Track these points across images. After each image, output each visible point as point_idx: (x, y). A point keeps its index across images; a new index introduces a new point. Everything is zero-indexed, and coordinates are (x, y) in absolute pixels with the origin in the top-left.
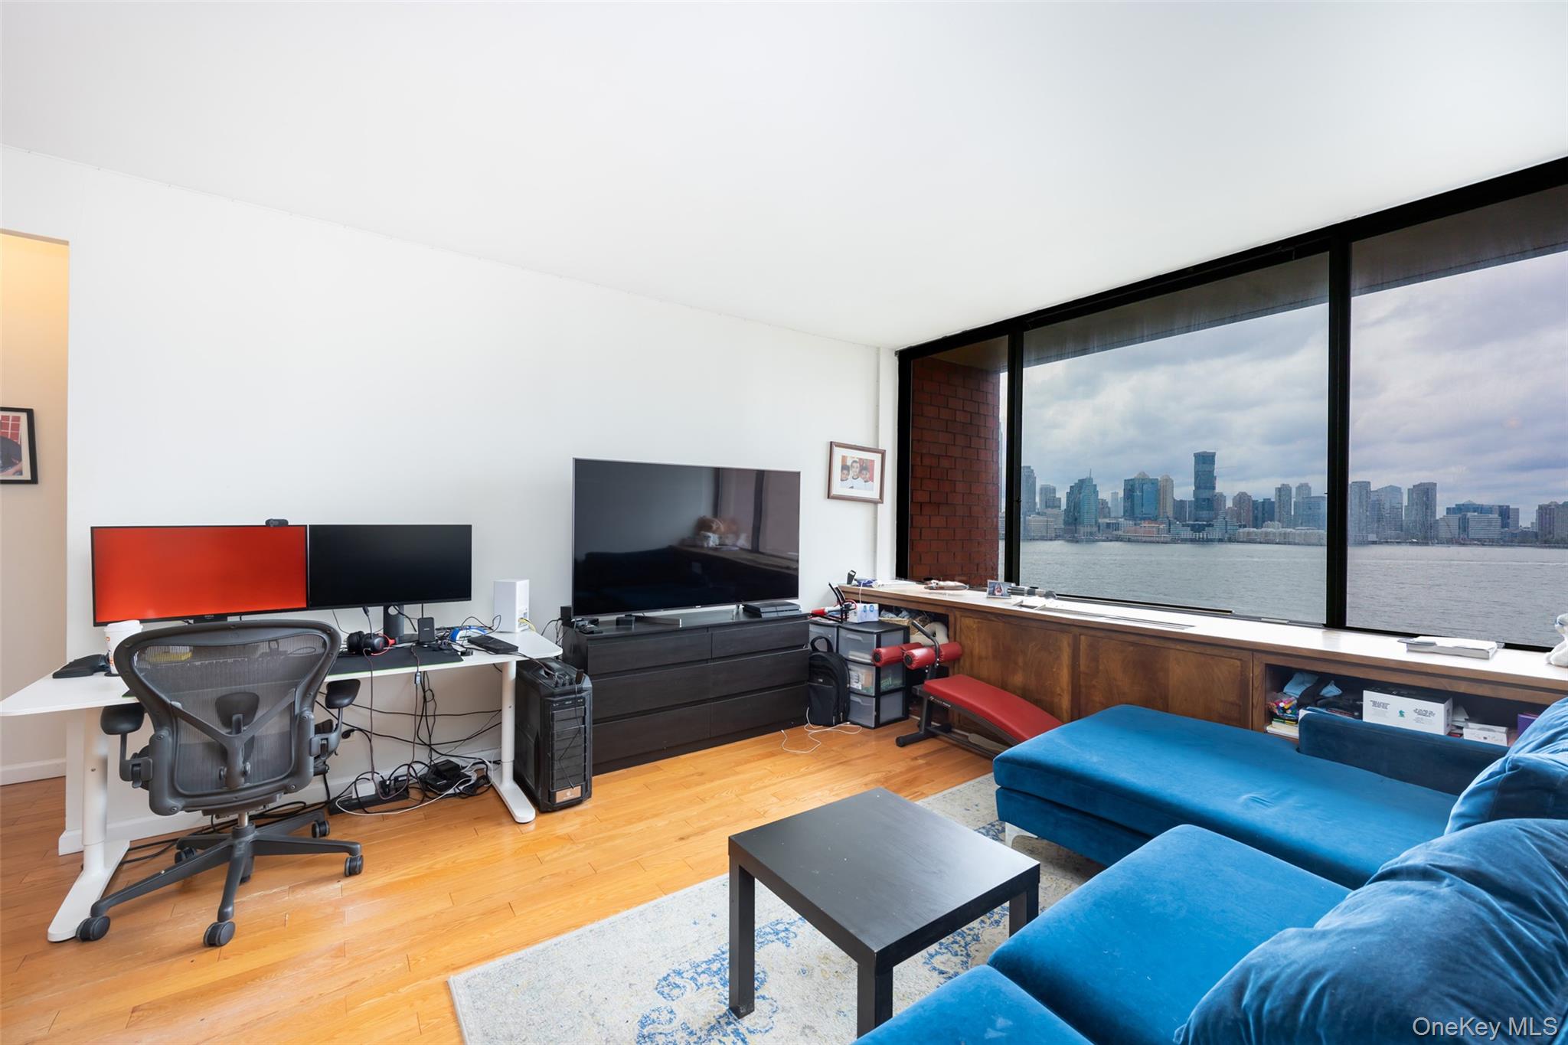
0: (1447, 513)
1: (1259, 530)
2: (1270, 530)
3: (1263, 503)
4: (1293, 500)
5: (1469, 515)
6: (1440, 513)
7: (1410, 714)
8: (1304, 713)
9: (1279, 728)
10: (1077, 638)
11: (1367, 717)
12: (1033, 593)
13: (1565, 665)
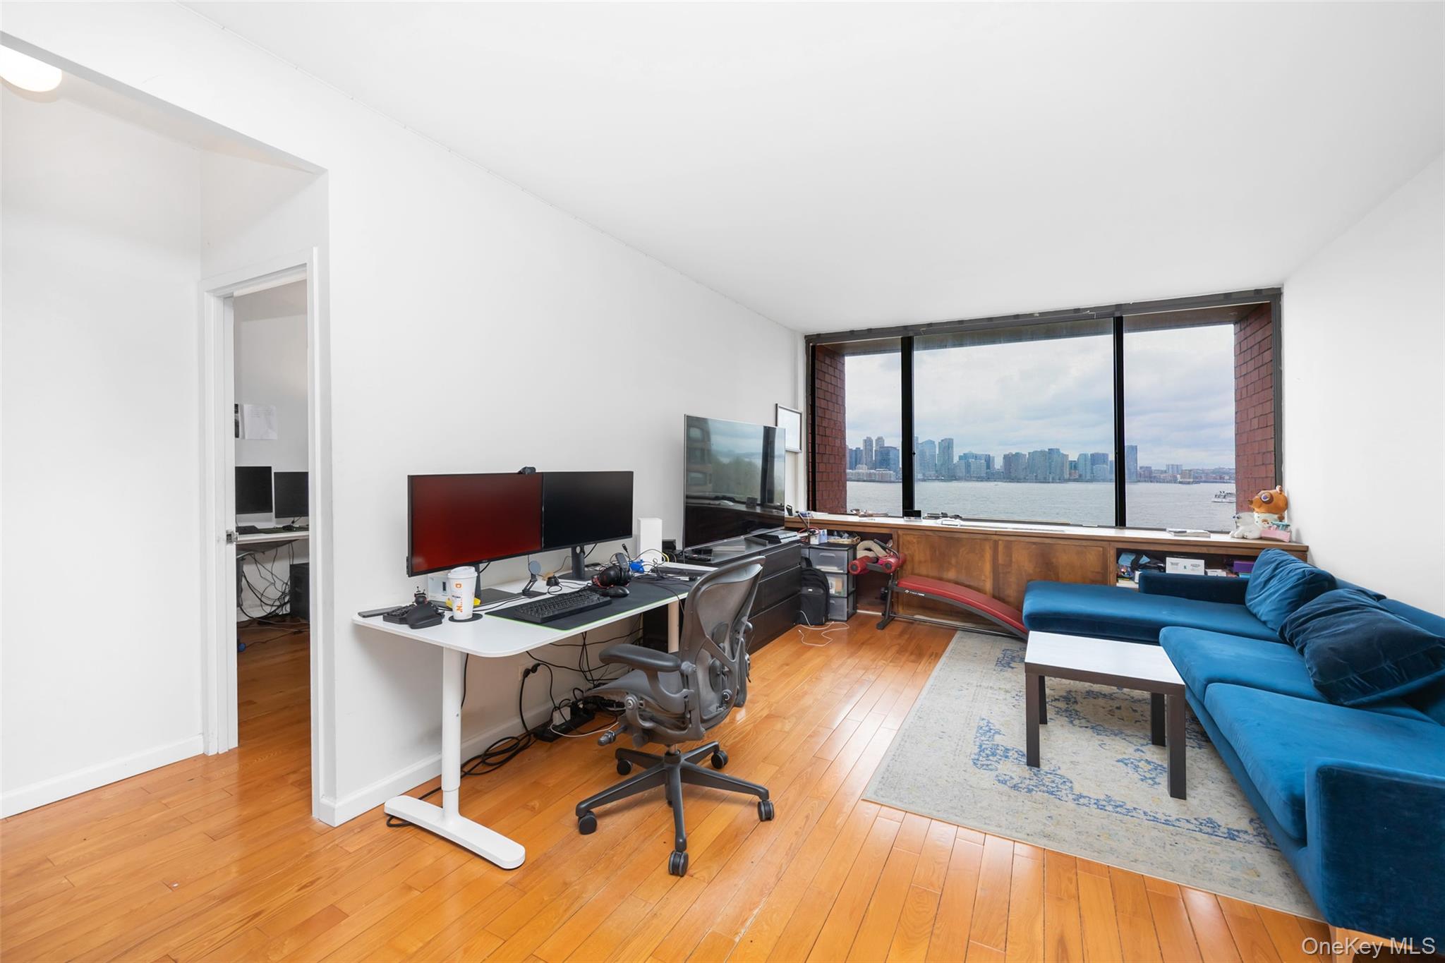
0: (960, 459)
1: (854, 471)
2: (860, 471)
3: (856, 451)
4: (874, 449)
5: (970, 460)
6: (956, 459)
7: (1189, 567)
8: (1137, 573)
9: (1122, 584)
10: (996, 542)
11: (1168, 571)
12: (945, 515)
13: (1243, 538)
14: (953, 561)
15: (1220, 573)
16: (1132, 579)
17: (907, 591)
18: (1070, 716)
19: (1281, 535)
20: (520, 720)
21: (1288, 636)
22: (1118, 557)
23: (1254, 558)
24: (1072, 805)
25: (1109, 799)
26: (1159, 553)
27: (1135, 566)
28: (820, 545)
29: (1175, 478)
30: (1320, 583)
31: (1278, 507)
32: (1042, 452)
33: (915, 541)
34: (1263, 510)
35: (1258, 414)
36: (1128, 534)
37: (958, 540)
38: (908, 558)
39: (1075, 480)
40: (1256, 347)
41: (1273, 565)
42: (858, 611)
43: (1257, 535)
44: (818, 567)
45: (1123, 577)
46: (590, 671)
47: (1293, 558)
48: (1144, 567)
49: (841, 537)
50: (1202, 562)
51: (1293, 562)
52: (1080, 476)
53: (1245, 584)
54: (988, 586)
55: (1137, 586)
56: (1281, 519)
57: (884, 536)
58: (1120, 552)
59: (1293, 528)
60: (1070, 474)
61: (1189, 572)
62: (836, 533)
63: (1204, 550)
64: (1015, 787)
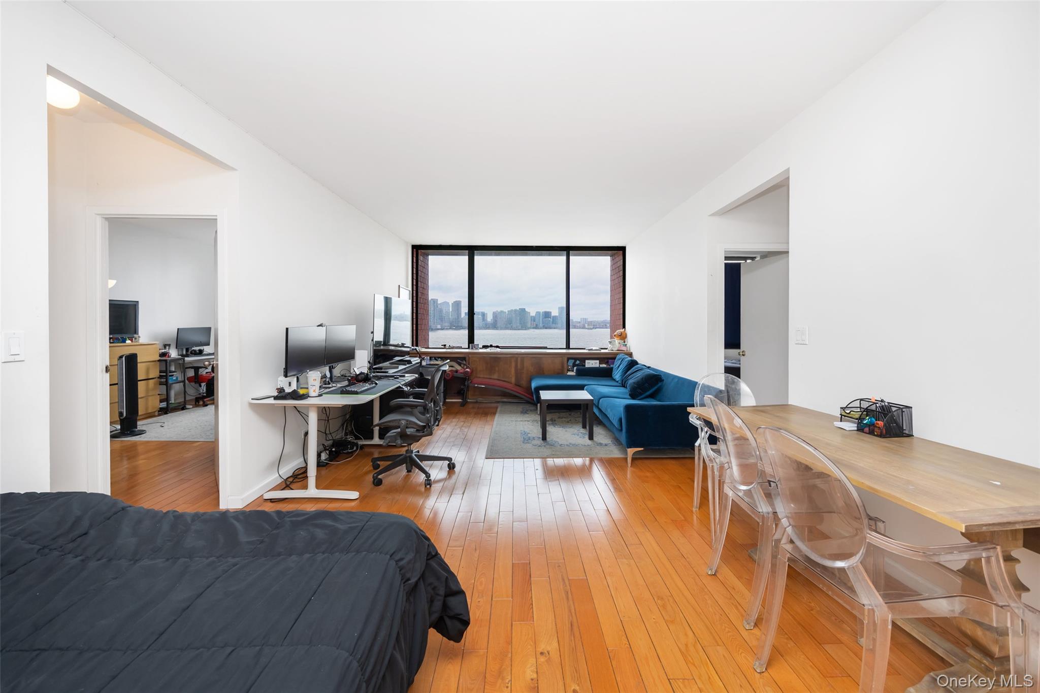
7: (594, 364)
8: (575, 368)
9: (570, 373)
10: (517, 358)
11: (586, 366)
12: (491, 346)
13: (612, 350)
14: (497, 369)
15: (604, 366)
16: (573, 371)
17: (476, 385)
18: (554, 425)
19: (624, 348)
20: (303, 459)
21: (623, 385)
22: (568, 361)
23: (615, 358)
24: (559, 447)
25: (570, 444)
26: (582, 358)
27: (574, 365)
28: (426, 365)
29: (584, 325)
30: (634, 363)
31: (623, 337)
32: (516, 311)
33: (478, 360)
34: (619, 339)
35: (618, 298)
36: (571, 351)
37: (499, 358)
38: (474, 369)
39: (534, 328)
40: (617, 269)
41: (621, 360)
42: (447, 400)
43: (616, 349)
44: (426, 377)
45: (569, 371)
46: (330, 434)
47: (627, 356)
48: (577, 365)
49: (437, 360)
50: (598, 361)
51: (627, 358)
52: (537, 325)
53: (612, 368)
54: (513, 380)
55: (575, 374)
56: (624, 342)
57: (459, 359)
58: (568, 359)
59: (628, 346)
60: (531, 324)
61: (594, 366)
62: (433, 358)
63: (599, 356)
64: (540, 446)
